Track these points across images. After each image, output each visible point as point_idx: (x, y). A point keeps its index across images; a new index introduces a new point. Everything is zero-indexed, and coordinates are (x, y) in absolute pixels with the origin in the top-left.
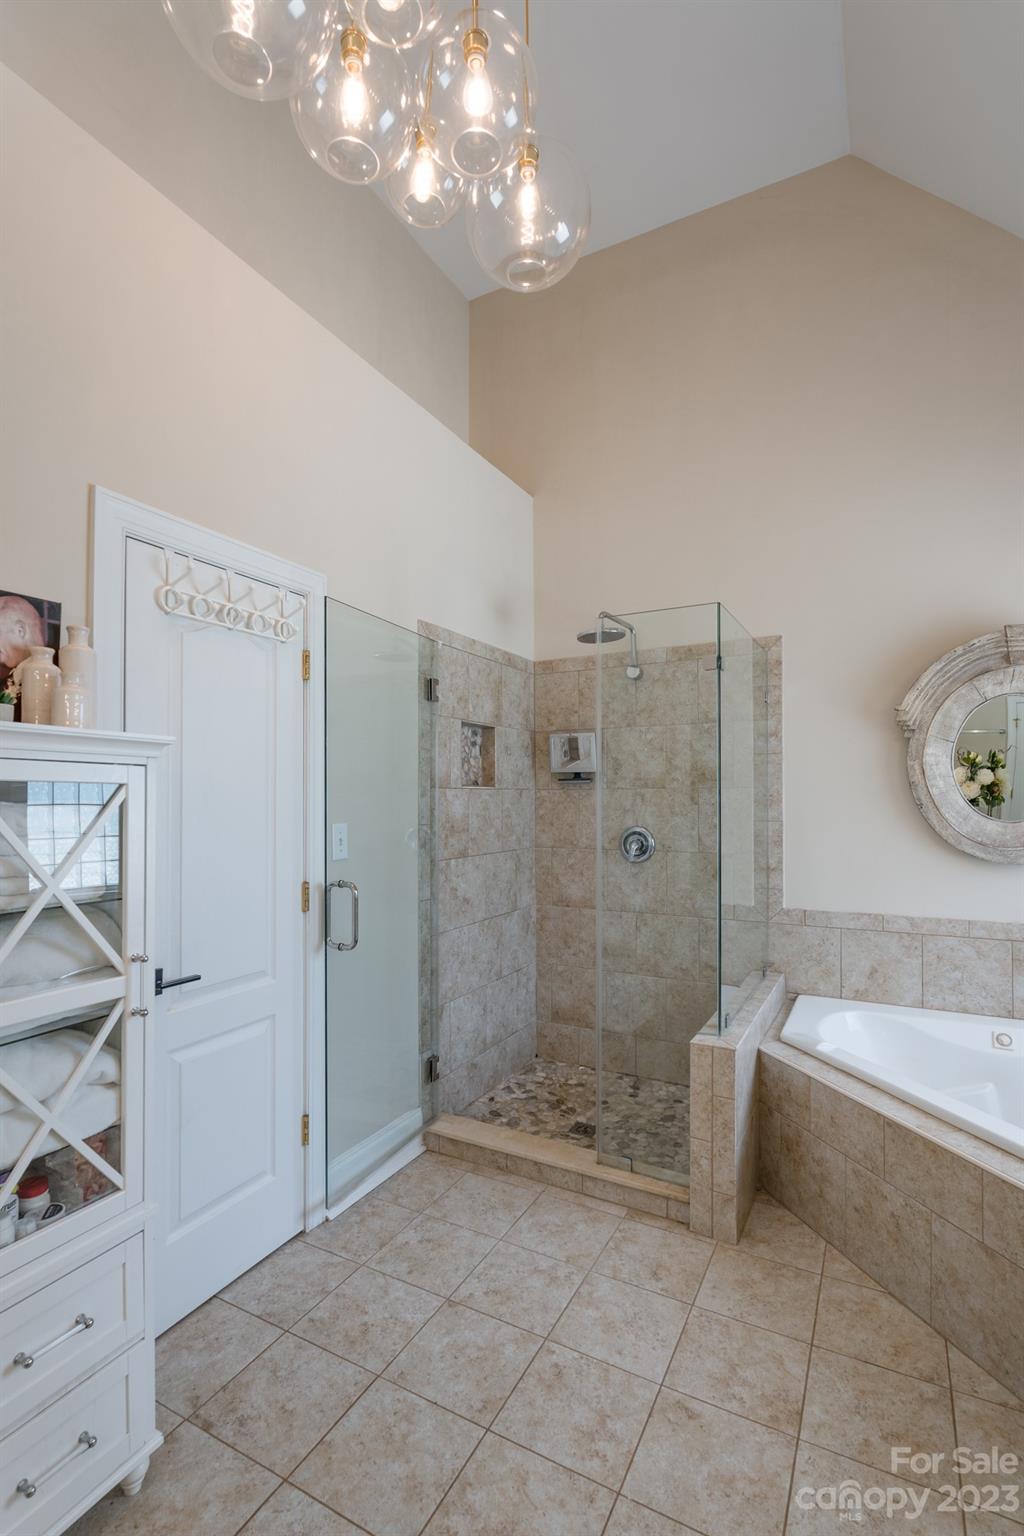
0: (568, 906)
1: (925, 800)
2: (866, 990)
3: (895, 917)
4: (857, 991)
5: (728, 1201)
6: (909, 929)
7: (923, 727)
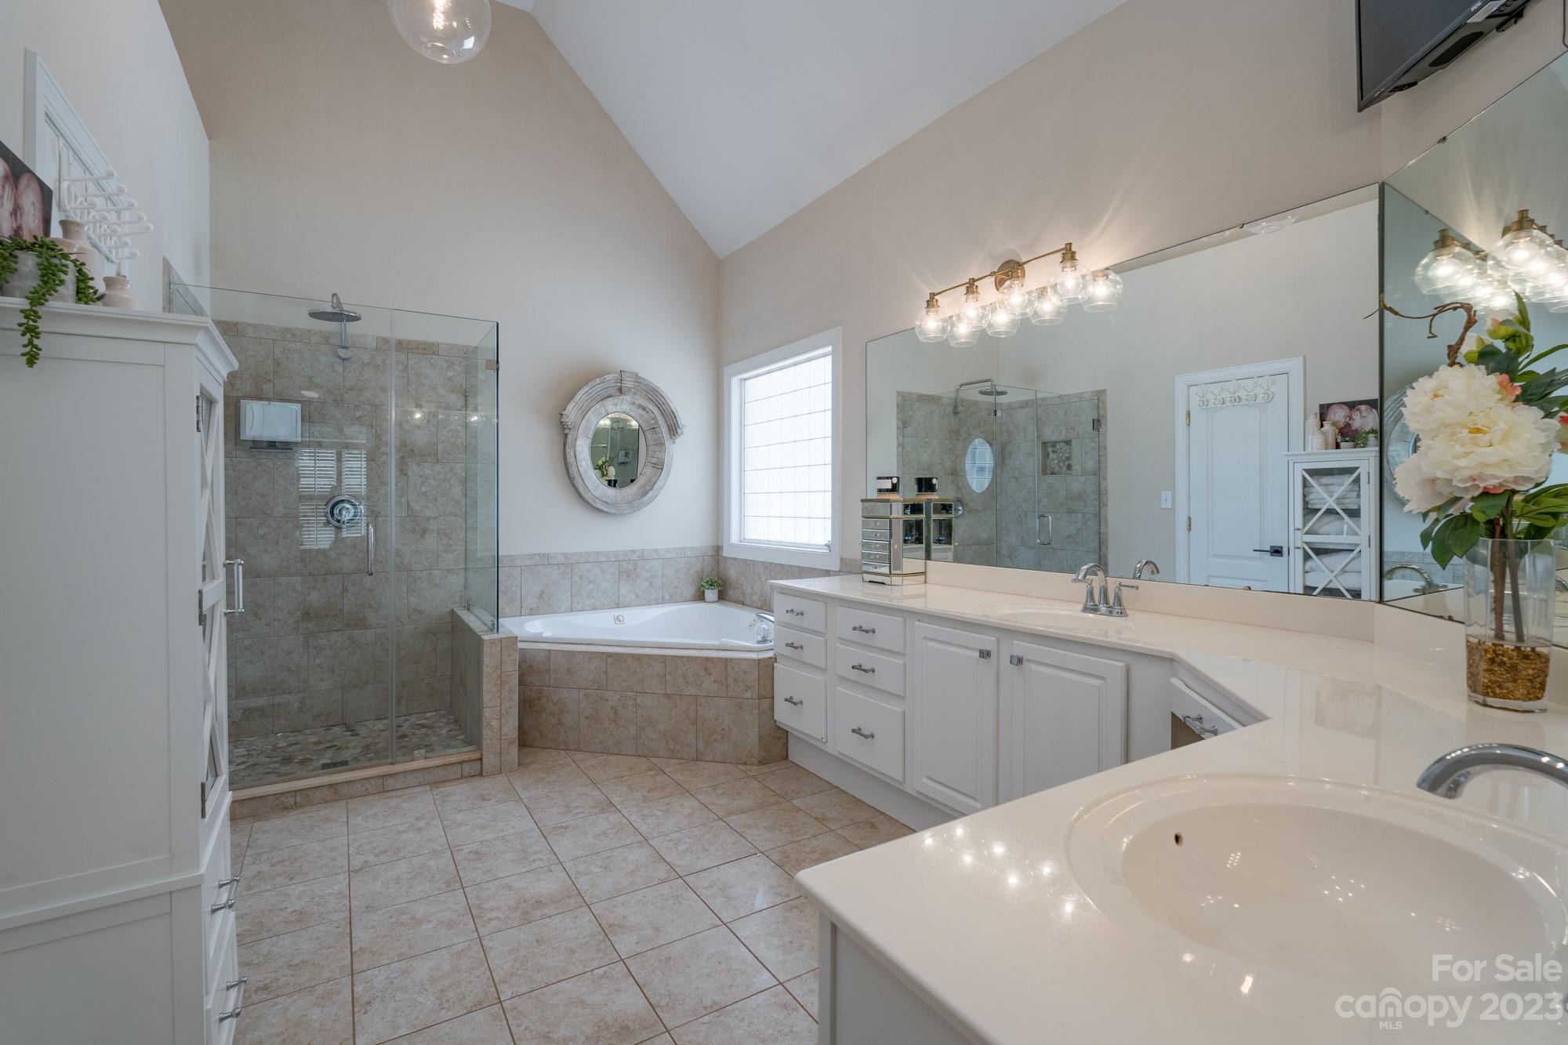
0: (258, 577)
1: (576, 475)
2: (538, 607)
3: (556, 553)
4: (531, 609)
5: (511, 743)
6: (564, 562)
7: (577, 427)
